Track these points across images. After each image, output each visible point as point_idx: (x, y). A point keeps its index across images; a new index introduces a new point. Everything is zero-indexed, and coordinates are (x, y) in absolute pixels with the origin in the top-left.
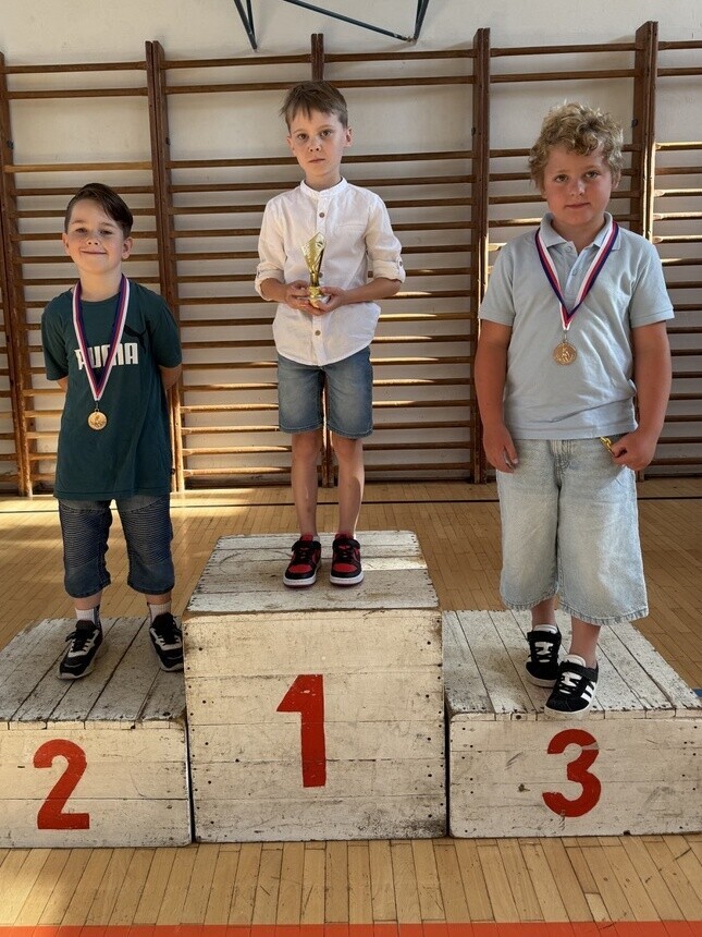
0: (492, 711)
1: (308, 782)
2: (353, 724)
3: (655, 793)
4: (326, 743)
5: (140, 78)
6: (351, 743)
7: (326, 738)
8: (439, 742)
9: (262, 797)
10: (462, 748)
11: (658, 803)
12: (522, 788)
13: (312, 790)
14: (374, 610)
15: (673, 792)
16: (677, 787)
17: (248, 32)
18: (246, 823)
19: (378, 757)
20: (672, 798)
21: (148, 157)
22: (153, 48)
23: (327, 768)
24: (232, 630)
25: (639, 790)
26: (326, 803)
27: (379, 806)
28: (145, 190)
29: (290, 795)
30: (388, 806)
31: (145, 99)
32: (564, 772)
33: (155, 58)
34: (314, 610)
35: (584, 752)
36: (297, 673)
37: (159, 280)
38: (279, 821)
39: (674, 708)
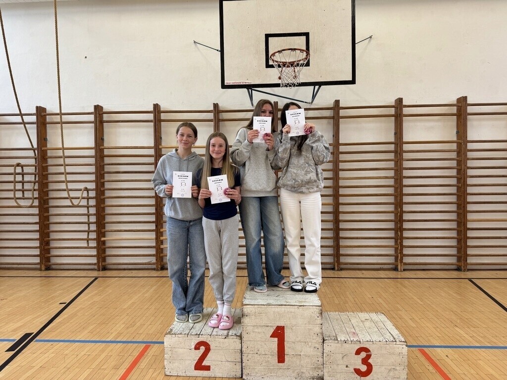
0: (337, 340)
1: (279, 362)
2: (294, 343)
3: (390, 370)
4: (285, 349)
5: (211, 116)
6: (293, 349)
7: (285, 347)
8: (321, 350)
9: (264, 366)
10: (327, 352)
11: (391, 374)
12: (347, 367)
13: (281, 364)
14: (301, 306)
15: (396, 370)
16: (398, 368)
18: (259, 375)
19: (302, 354)
20: (396, 372)
23: (285, 357)
24: (257, 310)
25: (385, 368)
26: (285, 369)
27: (302, 370)
29: (273, 366)
30: (304, 371)
32: (360, 361)
33: (216, 109)
34: (282, 305)
35: (367, 355)
36: (276, 325)
38: (270, 374)
39: (396, 341)
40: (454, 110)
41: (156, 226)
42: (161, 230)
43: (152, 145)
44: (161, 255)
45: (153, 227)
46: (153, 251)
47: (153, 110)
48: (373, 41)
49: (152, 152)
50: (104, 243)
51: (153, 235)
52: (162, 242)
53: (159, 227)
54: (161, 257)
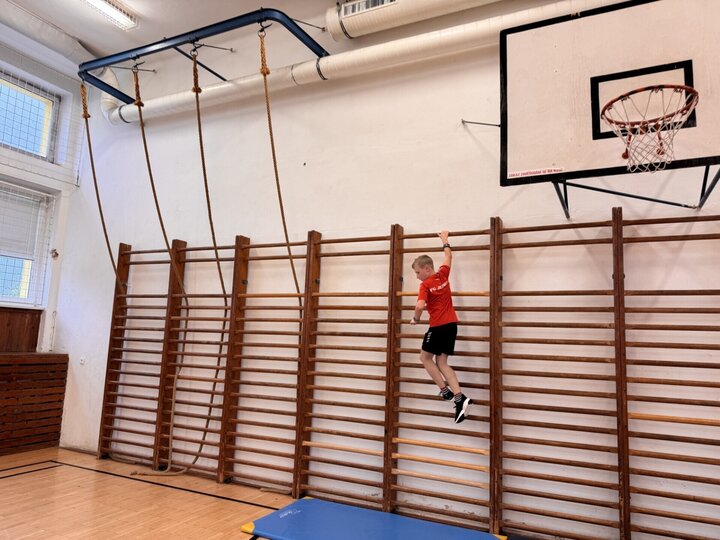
5: (486, 240)
17: (564, 208)
21: (487, 288)
22: (495, 222)
28: (483, 309)
31: (487, 253)
33: (496, 226)
37: (489, 371)
41: (386, 432)
42: (395, 440)
43: (387, 291)
44: (393, 486)
45: (380, 432)
46: (379, 478)
49: (384, 302)
50: (307, 450)
51: (379, 448)
52: (395, 463)
53: (391, 434)
54: (393, 491)
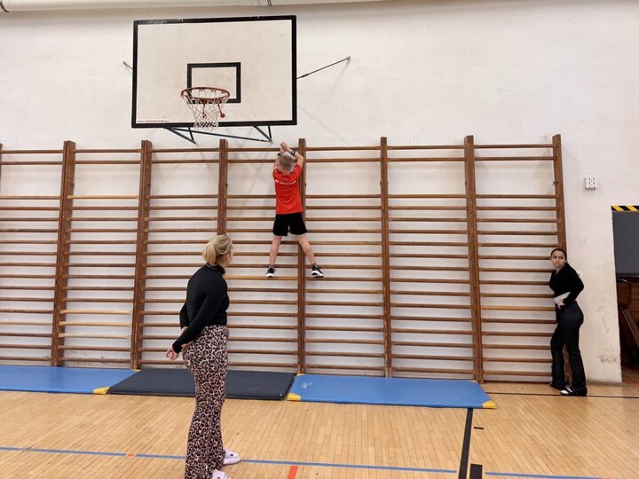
22: (145, 144)
28: (134, 209)
31: (138, 166)
33: (145, 147)
40: (461, 153)
41: (55, 306)
42: (63, 312)
43: (59, 195)
44: (60, 347)
45: (50, 307)
46: (48, 342)
47: (62, 148)
48: (351, 63)
49: (57, 203)
51: (49, 319)
52: (63, 329)
53: (59, 307)
54: (59, 350)
